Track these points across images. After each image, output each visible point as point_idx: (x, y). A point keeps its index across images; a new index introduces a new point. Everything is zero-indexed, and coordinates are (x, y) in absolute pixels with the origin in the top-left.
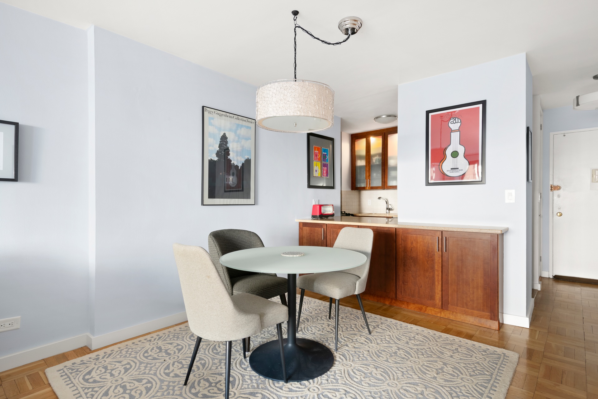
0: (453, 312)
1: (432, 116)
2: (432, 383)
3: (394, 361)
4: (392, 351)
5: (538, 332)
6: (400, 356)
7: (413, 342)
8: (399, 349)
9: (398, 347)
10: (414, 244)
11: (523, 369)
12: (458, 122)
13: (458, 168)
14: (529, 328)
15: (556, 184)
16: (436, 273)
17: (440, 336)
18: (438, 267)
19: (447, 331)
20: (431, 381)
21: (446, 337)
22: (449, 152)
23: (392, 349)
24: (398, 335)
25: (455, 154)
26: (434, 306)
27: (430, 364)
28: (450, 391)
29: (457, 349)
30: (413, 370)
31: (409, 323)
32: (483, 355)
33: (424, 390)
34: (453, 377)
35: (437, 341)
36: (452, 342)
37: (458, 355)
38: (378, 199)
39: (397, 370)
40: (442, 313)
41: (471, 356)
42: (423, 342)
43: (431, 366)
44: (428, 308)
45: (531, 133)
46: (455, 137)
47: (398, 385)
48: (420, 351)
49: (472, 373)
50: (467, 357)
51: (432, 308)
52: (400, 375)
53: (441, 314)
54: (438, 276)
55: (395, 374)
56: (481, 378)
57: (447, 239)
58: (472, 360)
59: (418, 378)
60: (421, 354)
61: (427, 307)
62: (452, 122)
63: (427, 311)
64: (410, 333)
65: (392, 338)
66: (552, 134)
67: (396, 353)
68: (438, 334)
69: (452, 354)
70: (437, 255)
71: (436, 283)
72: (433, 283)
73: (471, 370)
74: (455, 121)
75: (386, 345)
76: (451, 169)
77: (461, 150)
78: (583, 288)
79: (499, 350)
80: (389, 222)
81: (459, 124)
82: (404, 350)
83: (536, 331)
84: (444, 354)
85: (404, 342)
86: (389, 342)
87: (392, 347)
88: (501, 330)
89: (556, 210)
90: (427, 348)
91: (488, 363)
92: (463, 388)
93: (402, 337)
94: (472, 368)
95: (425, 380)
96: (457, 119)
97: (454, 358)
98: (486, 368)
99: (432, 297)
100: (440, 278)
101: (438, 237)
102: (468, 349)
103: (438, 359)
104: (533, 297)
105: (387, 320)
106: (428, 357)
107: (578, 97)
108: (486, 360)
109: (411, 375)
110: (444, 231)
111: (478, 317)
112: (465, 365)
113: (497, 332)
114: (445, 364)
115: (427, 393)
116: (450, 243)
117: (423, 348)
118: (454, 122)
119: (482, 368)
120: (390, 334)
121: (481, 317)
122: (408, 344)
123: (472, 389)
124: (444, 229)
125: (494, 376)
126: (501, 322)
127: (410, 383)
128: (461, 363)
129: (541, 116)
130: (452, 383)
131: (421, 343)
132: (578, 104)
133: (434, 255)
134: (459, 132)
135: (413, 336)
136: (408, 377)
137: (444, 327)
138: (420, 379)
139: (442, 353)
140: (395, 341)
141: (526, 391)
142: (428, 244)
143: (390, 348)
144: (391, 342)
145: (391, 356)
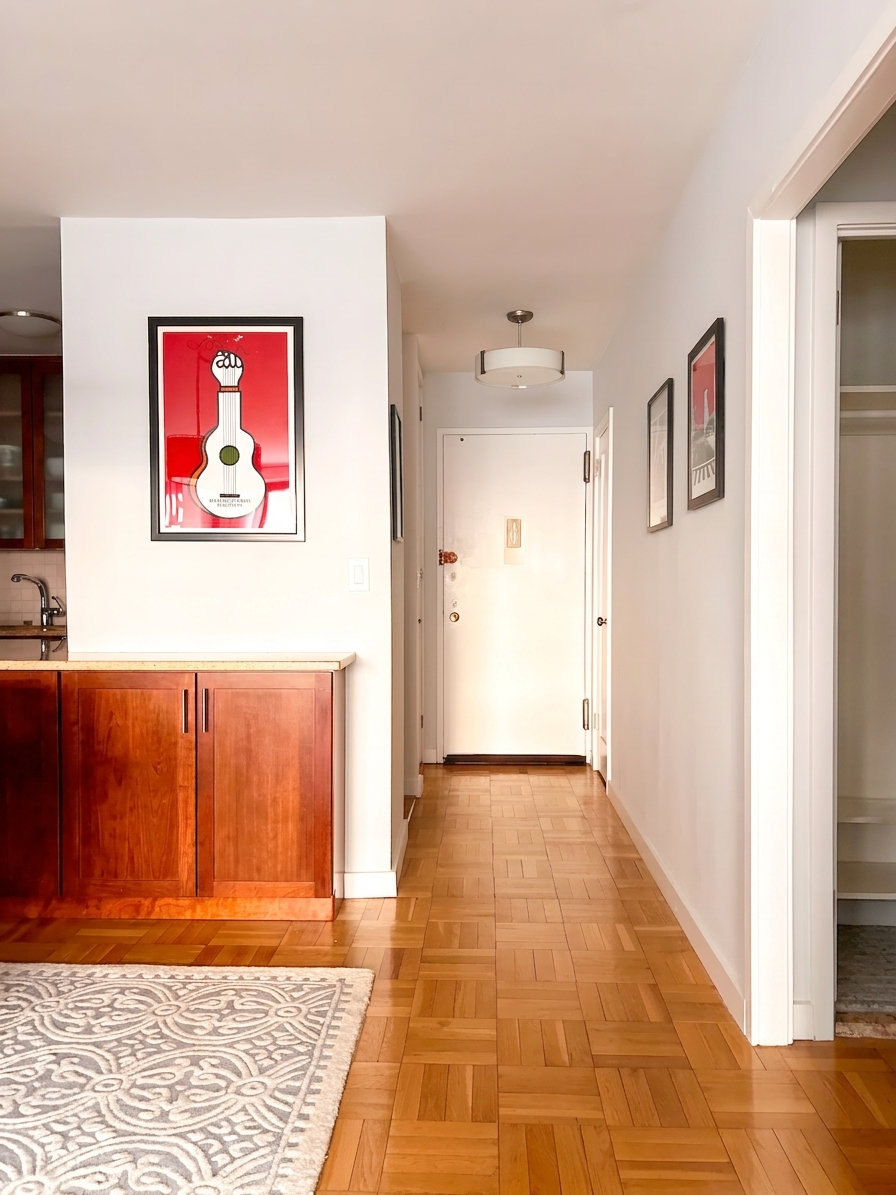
0: (226, 898)
1: (166, 335)
2: (154, 1135)
3: (38, 1107)
4: (37, 1072)
5: (413, 901)
6: (63, 1081)
7: (106, 1021)
8: (59, 1058)
9: (54, 1054)
10: (118, 720)
11: (384, 1009)
12: (236, 365)
13: (238, 496)
14: (395, 895)
15: (447, 550)
16: (181, 796)
17: (187, 977)
18: (185, 777)
19: (207, 957)
20: (152, 1132)
21: (203, 976)
22: (213, 447)
23: (37, 1066)
24: (60, 1014)
25: (229, 455)
26: (176, 893)
27: (150, 1076)
28: (204, 1142)
29: (230, 1005)
30: (100, 1114)
31: (100, 963)
32: (294, 999)
33: (129, 1167)
34: (216, 1094)
35: (177, 997)
36: (222, 987)
37: (234, 1019)
38: (12, 579)
39: (49, 1133)
40: (199, 908)
41: (266, 1013)
42: (137, 1011)
43: (156, 1081)
44: (161, 902)
45: (400, 423)
46: (229, 406)
47: (46, 1185)
48: (127, 1045)
49: (267, 1063)
50: (255, 1019)
51: (170, 901)
52: (54, 1150)
53: (194, 910)
54: (186, 803)
55: (37, 1150)
56: (288, 1069)
57: (211, 696)
58: (269, 1024)
59: (114, 1135)
60: (129, 1051)
61: (155, 899)
62: (221, 364)
63: (157, 909)
64: (97, 996)
65: (41, 1029)
66: (440, 432)
67: (46, 1077)
68: (181, 972)
69: (217, 1024)
70: (184, 740)
71: (181, 825)
72: (173, 826)
73: (264, 1054)
74: (227, 360)
75: (16, 1058)
76: (222, 496)
77: (245, 445)
78: (494, 777)
79: (332, 974)
80: (51, 653)
81: (239, 371)
82: (76, 1056)
83: (409, 899)
84: (196, 1031)
85: (79, 1030)
86: (29, 1047)
87: (34, 1060)
88: (340, 918)
89: (449, 610)
90: (148, 1028)
91: (305, 1017)
92: (240, 1118)
93: (73, 1014)
94: (265, 1048)
95: (135, 1134)
96: (232, 356)
97: (223, 1035)
98: (300, 1037)
99: (168, 869)
100: (191, 809)
101: (186, 692)
102: (261, 994)
103: (176, 1052)
104: (405, 817)
105: (26, 973)
106: (150, 1054)
107: (483, 353)
108: (299, 1010)
109: (92, 1135)
110: (202, 672)
111: (284, 897)
112: (248, 1046)
113: (330, 924)
114: (195, 1062)
115: (137, 1173)
116: (219, 706)
117: (138, 1030)
118: (227, 363)
119: (290, 1040)
120: (35, 1016)
121: (294, 895)
122: (93, 1033)
123: (264, 1111)
124: (200, 667)
125: (316, 1054)
126: (338, 895)
127: (84, 1165)
128: (238, 1042)
129: (420, 386)
130: (208, 1115)
131: (130, 1016)
132: (483, 372)
133: (175, 744)
134: (238, 394)
135: (107, 1002)
136: (81, 1146)
137: (199, 948)
138: (119, 1136)
139: (189, 1029)
140: (49, 1035)
141: (387, 1064)
142: (158, 714)
143: (28, 1066)
144: (33, 1043)
145: (31, 1091)
